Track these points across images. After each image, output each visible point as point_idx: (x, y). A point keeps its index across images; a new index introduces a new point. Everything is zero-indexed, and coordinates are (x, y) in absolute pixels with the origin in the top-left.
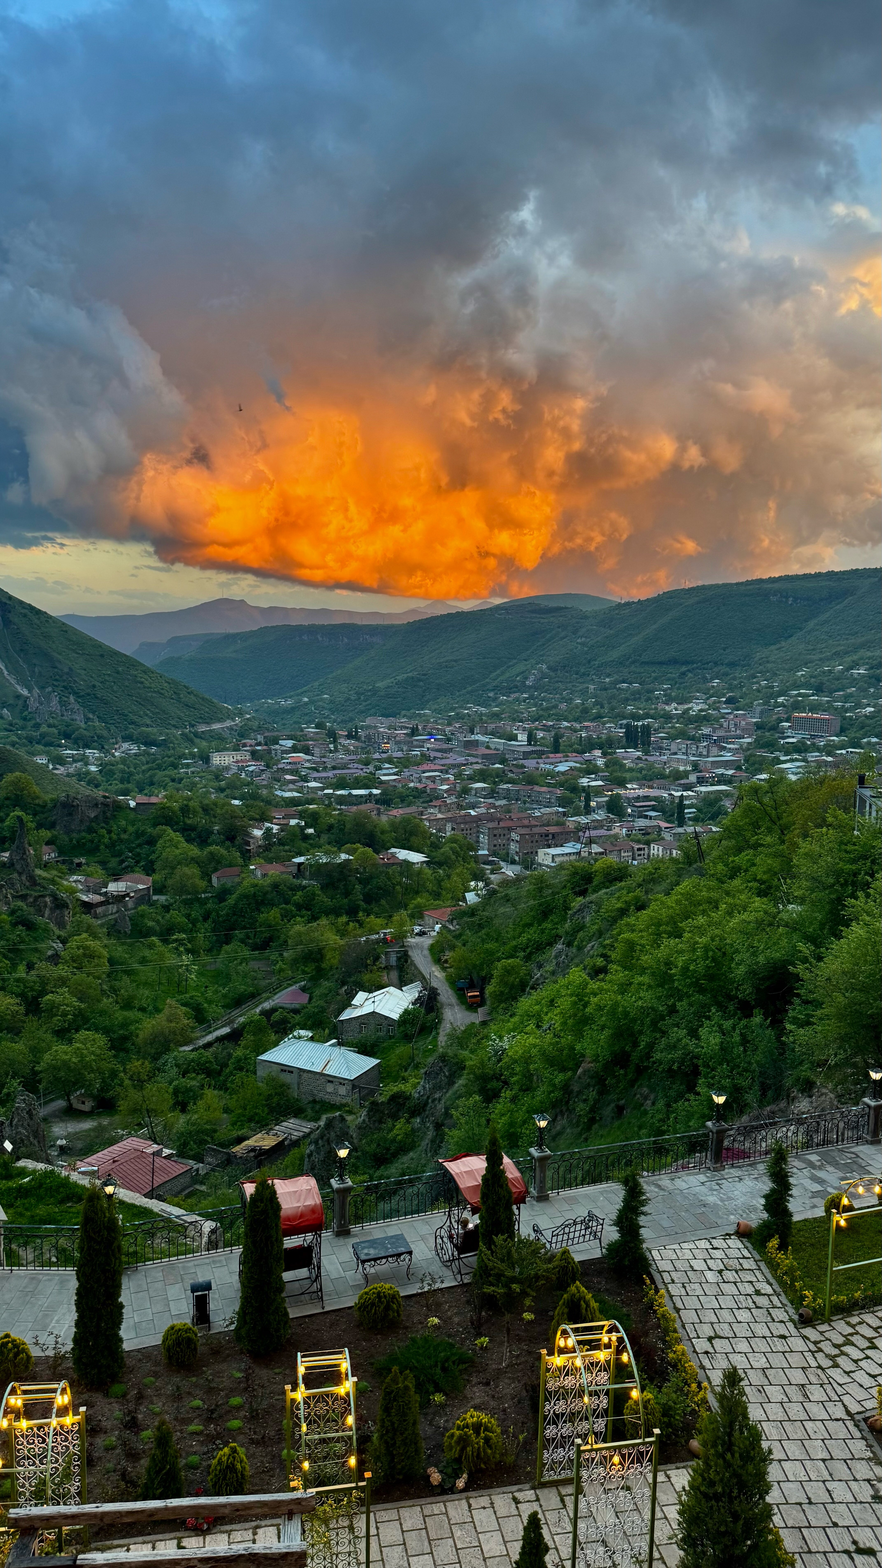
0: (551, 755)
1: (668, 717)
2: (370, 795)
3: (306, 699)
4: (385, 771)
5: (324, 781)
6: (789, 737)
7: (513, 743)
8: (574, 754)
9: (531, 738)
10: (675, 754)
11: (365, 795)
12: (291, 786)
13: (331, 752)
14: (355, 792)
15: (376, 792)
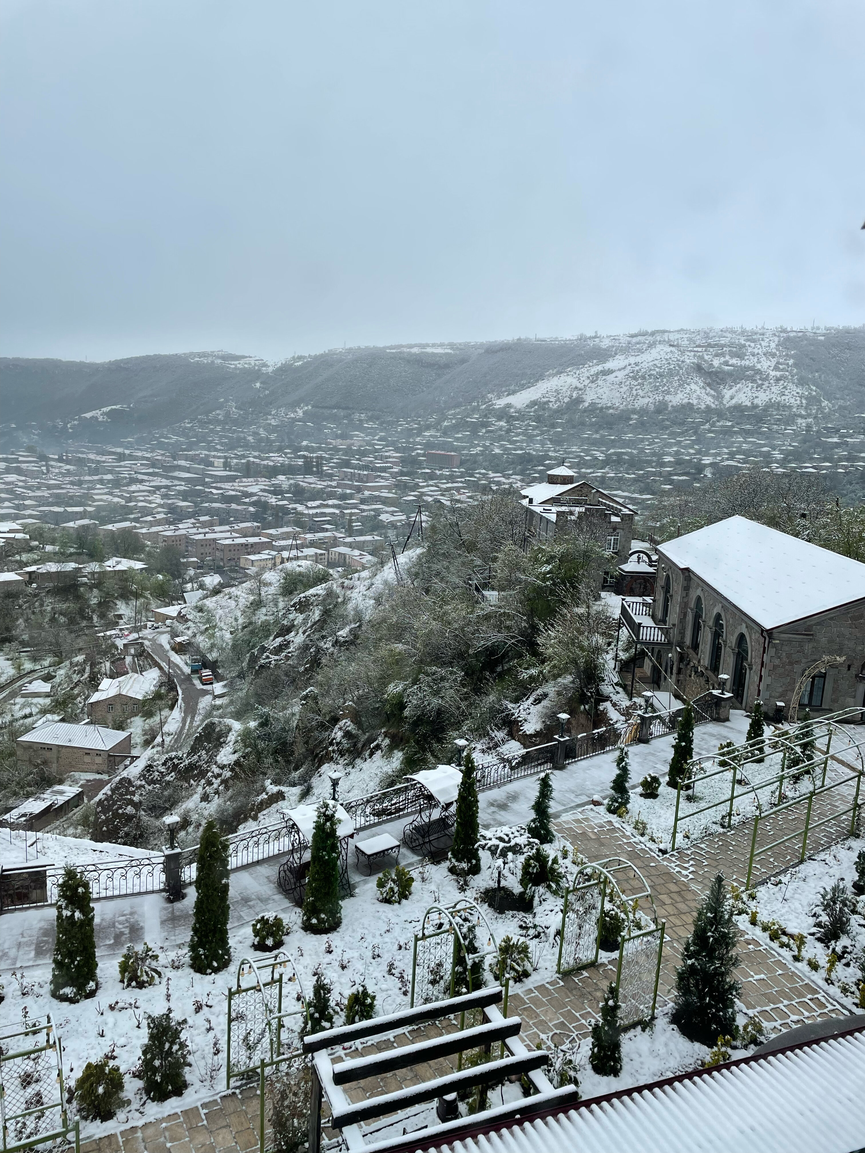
0: (244, 480)
1: (336, 450)
2: (85, 511)
3: (14, 426)
4: (96, 491)
5: (38, 499)
6: (424, 468)
7: (210, 468)
8: (263, 479)
9: (226, 465)
10: (343, 480)
11: (80, 512)
12: (7, 504)
13: (43, 474)
14: (69, 509)
15: (89, 509)
